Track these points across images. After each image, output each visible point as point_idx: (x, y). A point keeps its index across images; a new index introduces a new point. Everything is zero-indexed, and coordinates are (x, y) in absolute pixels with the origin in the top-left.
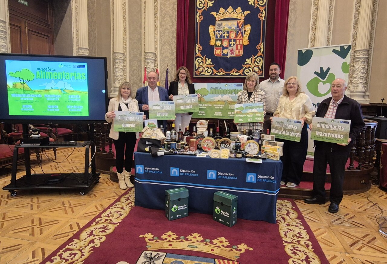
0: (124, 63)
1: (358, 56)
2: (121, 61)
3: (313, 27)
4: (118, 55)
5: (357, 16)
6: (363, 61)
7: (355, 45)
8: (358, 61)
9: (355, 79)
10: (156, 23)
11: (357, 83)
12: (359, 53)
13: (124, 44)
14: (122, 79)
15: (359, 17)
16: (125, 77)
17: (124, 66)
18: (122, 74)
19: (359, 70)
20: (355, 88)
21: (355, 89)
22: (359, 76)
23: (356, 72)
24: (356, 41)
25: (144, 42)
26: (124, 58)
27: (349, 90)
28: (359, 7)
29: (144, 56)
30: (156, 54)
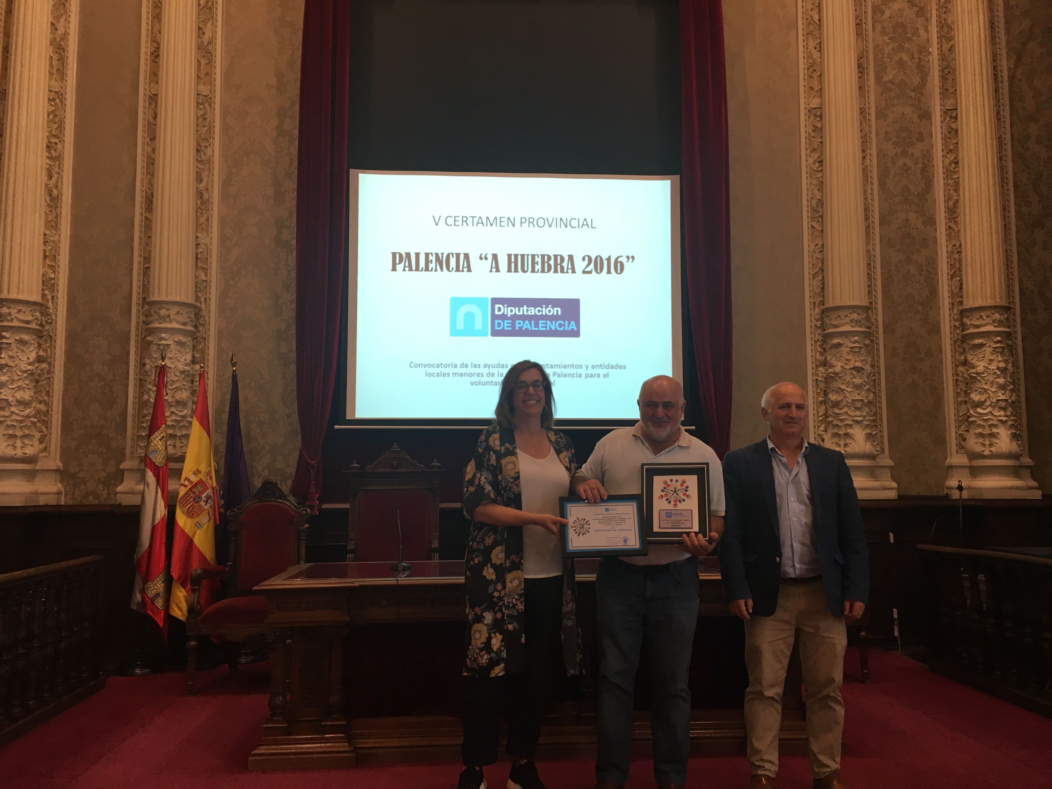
0: (40, 346)
1: (978, 327)
2: (26, 337)
3: (815, 224)
4: (13, 311)
5: (952, 192)
6: (998, 345)
7: (961, 289)
8: (982, 345)
9: (980, 410)
10: (204, 183)
11: (991, 422)
12: (981, 316)
13: (48, 262)
14: (28, 417)
15: (959, 196)
16: (42, 407)
17: (40, 360)
18: (27, 395)
19: (991, 378)
20: (987, 443)
21: (985, 445)
22: (994, 400)
23: (978, 385)
24: (961, 276)
25: (147, 259)
26: (41, 325)
27: (963, 448)
28: (953, 165)
29: (142, 318)
30: (200, 309)
